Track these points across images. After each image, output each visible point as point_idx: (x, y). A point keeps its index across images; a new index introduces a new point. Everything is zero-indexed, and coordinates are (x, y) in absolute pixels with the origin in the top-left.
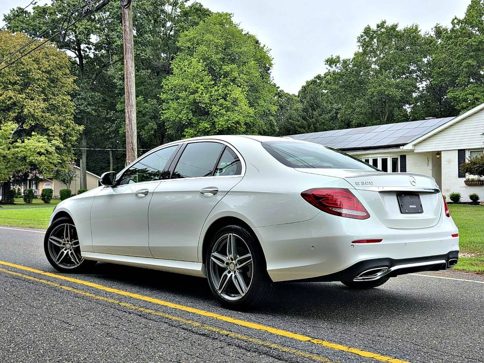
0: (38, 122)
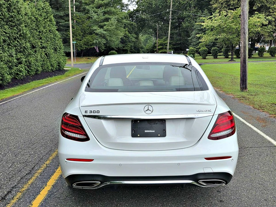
0: (263, 4)
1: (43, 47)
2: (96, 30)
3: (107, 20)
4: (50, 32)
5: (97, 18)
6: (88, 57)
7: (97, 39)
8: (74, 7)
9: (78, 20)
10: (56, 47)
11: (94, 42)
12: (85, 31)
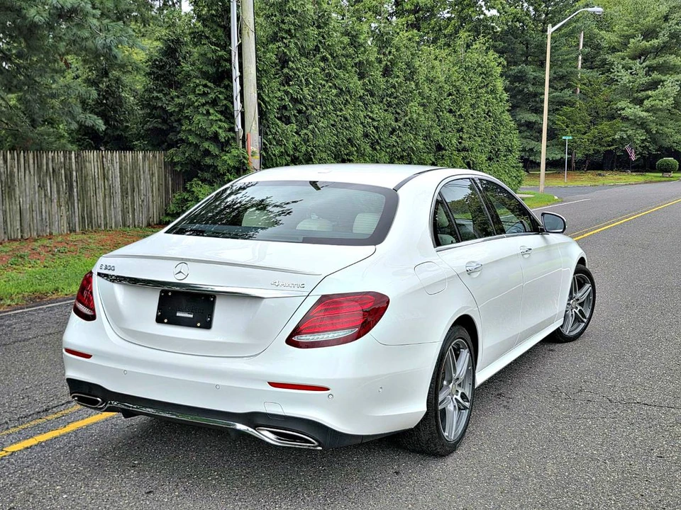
1: (464, 149)
2: (624, 109)
3: (654, 85)
4: (489, 116)
5: (630, 82)
6: (599, 172)
7: (625, 131)
8: (580, 57)
9: (583, 87)
10: (499, 149)
11: (617, 137)
12: (597, 112)
